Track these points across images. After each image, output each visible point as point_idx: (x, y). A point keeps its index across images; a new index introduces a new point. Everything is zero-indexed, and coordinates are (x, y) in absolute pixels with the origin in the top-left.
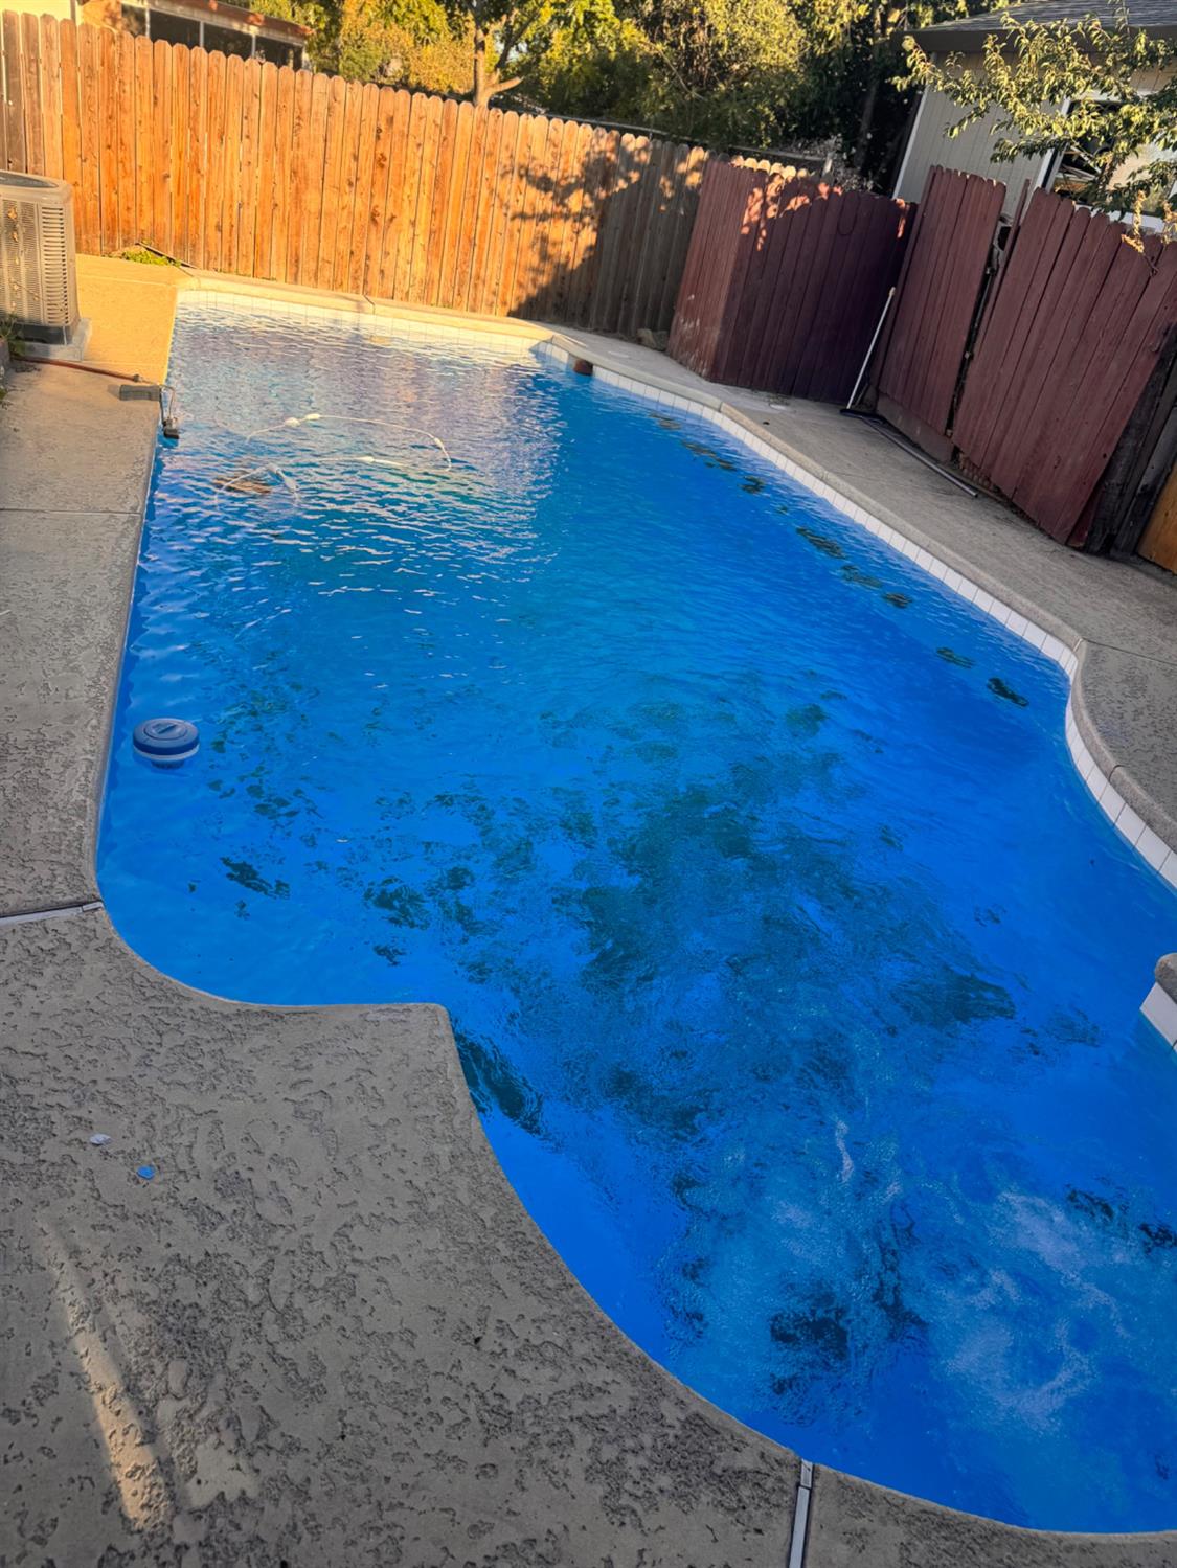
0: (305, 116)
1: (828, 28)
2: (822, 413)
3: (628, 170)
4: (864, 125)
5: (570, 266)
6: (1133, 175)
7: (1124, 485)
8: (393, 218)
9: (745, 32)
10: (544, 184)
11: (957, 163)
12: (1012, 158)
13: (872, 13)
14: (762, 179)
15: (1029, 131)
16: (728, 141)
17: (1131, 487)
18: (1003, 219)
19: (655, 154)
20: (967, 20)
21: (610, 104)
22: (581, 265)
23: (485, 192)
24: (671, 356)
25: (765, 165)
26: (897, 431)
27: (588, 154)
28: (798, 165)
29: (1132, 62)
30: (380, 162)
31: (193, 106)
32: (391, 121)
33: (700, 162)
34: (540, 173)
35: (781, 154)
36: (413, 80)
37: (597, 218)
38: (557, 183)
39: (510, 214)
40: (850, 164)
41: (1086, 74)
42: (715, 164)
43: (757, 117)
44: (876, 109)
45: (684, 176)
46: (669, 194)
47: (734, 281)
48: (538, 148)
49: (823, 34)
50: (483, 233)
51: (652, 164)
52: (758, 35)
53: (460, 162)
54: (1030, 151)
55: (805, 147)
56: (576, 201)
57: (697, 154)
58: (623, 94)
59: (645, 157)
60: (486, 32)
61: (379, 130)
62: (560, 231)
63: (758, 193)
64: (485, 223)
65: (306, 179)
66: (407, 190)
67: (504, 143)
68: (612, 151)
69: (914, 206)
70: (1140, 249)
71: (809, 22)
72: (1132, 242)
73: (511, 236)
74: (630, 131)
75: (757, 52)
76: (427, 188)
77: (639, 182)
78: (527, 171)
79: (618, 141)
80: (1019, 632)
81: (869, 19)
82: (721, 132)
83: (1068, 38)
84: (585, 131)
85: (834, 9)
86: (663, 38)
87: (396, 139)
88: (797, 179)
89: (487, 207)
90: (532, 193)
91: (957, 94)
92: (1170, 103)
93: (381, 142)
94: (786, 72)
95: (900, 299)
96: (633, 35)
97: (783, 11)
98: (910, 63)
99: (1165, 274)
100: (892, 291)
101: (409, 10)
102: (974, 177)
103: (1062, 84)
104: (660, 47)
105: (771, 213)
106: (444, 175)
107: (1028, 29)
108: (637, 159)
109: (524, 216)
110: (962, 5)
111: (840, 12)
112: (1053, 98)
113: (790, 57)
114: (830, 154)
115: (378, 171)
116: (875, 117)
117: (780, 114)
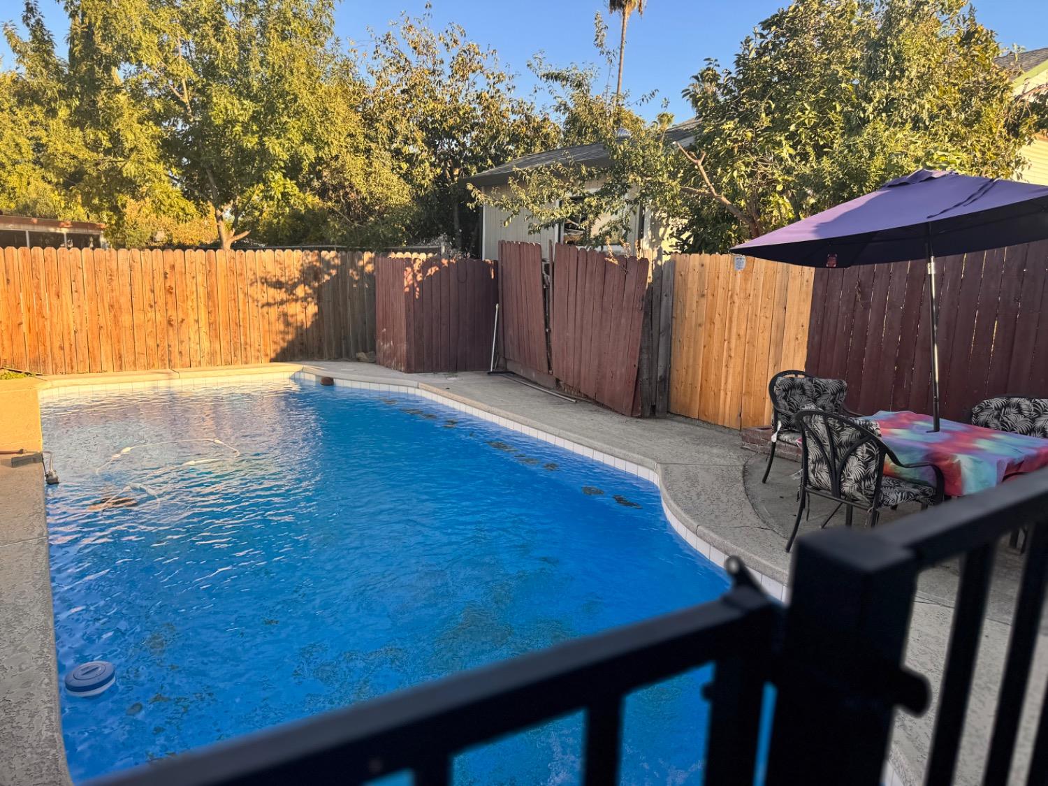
0: (115, 273)
1: (423, 182)
2: (478, 377)
3: (328, 269)
4: (456, 227)
5: (304, 327)
6: (601, 229)
7: (650, 378)
8: (182, 320)
9: (378, 191)
10: (278, 285)
11: (511, 238)
12: (539, 231)
13: (444, 172)
14: (409, 262)
15: (543, 218)
16: (384, 246)
17: (653, 378)
18: (544, 260)
19: (343, 258)
20: (494, 169)
21: (304, 236)
22: (312, 325)
23: (241, 296)
24: (380, 364)
25: (408, 255)
26: (522, 377)
27: (302, 265)
28: (427, 252)
29: (583, 178)
30: (169, 291)
32: (173, 267)
33: (371, 258)
34: (274, 280)
35: (415, 247)
36: (175, 241)
37: (316, 296)
38: (287, 283)
39: (260, 305)
40: (453, 247)
41: (562, 187)
42: (380, 259)
43: (396, 231)
44: (460, 217)
45: (363, 267)
46: (357, 278)
47: (407, 316)
48: (270, 267)
49: (421, 186)
50: (244, 318)
51: (342, 264)
52: (385, 191)
53: (221, 281)
54: (547, 226)
55: (428, 242)
56: (300, 291)
57: (367, 256)
58: (312, 230)
59: (337, 261)
60: (222, 210)
61: (165, 274)
62: (294, 309)
63: (409, 269)
64: (244, 313)
65: (120, 308)
66: (190, 303)
67: (248, 267)
68: (316, 261)
69: (496, 262)
70: (616, 262)
71: (411, 180)
72: (611, 260)
73: (263, 316)
74: (325, 249)
75: (387, 199)
76: (202, 300)
77: (337, 275)
78: (266, 279)
79: (319, 255)
81: (443, 175)
82: (377, 242)
83: (548, 173)
84: (298, 254)
85: (424, 172)
86: (330, 199)
87: (177, 276)
88: (428, 260)
89: (244, 304)
90: (272, 291)
91: (501, 207)
92: (606, 194)
93: (168, 280)
94: (406, 207)
95: (502, 309)
96: (312, 200)
97: (395, 178)
98: (473, 196)
99: (632, 272)
100: (497, 305)
101: (171, 206)
102: (522, 243)
103: (552, 194)
104: (330, 204)
105: (419, 278)
106: (212, 291)
107: (527, 171)
108: (332, 263)
109: (269, 304)
110: (490, 162)
111: (427, 174)
112: (550, 201)
113: (406, 199)
114: (442, 243)
115: (169, 296)
116: (460, 222)
117: (408, 228)
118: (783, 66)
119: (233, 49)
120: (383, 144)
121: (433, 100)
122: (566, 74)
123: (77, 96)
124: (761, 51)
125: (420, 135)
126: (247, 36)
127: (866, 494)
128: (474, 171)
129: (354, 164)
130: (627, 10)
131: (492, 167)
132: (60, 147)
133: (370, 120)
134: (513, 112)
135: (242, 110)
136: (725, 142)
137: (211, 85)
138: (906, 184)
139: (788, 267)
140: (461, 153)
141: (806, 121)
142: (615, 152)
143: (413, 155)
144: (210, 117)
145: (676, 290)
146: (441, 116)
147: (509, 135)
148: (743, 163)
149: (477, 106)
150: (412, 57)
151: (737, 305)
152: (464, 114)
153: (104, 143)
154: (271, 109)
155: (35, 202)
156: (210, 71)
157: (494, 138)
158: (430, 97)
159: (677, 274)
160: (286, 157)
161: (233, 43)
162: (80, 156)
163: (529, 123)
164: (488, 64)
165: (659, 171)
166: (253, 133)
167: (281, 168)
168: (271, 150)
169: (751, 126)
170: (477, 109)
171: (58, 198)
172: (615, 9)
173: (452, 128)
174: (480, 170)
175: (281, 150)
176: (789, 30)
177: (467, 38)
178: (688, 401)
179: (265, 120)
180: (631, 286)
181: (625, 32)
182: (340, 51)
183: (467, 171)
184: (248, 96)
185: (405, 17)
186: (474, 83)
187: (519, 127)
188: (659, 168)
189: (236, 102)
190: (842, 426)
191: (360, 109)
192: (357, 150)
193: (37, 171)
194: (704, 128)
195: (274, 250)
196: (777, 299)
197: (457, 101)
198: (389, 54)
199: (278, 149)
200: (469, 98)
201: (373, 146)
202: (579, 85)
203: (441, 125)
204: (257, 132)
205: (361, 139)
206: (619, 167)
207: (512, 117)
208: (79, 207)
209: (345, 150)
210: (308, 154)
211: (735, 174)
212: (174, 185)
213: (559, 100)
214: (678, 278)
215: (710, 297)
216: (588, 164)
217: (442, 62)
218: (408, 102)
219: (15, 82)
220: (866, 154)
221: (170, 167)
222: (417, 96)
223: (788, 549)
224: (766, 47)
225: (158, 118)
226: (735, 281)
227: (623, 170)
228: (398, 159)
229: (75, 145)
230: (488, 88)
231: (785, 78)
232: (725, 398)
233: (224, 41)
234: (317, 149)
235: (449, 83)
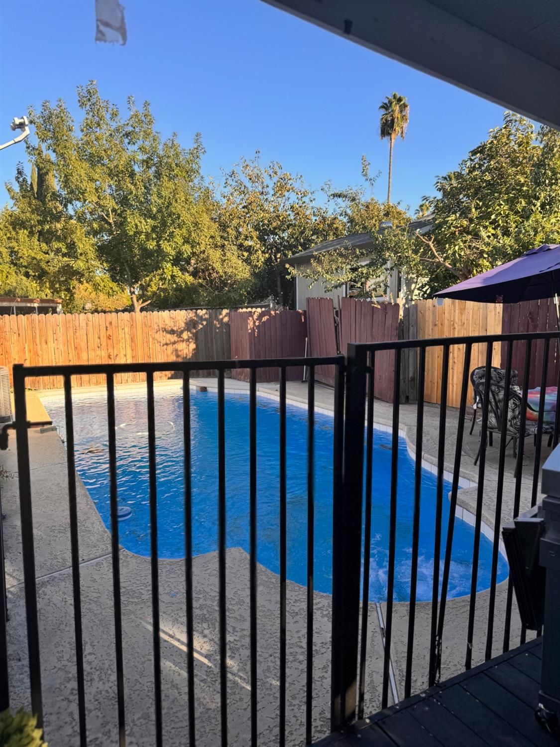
0: (78, 328)
1: (257, 264)
2: (295, 384)
3: (202, 321)
4: (279, 290)
5: (188, 357)
6: (369, 287)
7: (404, 379)
8: (117, 355)
9: (229, 271)
10: (172, 332)
11: (315, 295)
12: (331, 290)
13: (271, 256)
14: (251, 314)
15: (333, 282)
16: (234, 305)
17: (407, 379)
18: (335, 308)
19: (210, 315)
20: (303, 252)
21: (181, 302)
22: (192, 356)
23: (151, 339)
24: (234, 378)
25: (249, 309)
26: (324, 384)
27: (186, 319)
28: (261, 307)
29: (357, 257)
30: (109, 337)
31: (34, 334)
32: (111, 323)
33: (227, 313)
34: (170, 329)
35: (253, 305)
36: (99, 309)
37: (194, 338)
38: (177, 331)
39: (162, 344)
40: (278, 303)
41: (345, 263)
42: (233, 313)
43: (241, 295)
44: (282, 285)
45: (222, 319)
46: (218, 326)
47: (250, 348)
48: (167, 322)
49: (256, 266)
50: (153, 353)
51: (210, 317)
52: (234, 271)
53: (139, 331)
54: (336, 287)
55: (261, 301)
56: (185, 335)
57: (225, 312)
58: (187, 298)
59: (207, 316)
60: (134, 288)
61: (107, 327)
62: (182, 346)
63: (251, 318)
64: (153, 350)
65: (81, 349)
66: (121, 345)
67: (155, 322)
68: (195, 316)
69: (305, 311)
70: (379, 307)
71: (250, 263)
72: (376, 306)
73: (164, 351)
74: (200, 309)
75: (235, 276)
76: (128, 342)
77: (206, 324)
78: (165, 329)
79: (196, 313)
80: (385, 430)
81: (270, 258)
82: (230, 302)
83: (336, 254)
84: (183, 312)
85: (258, 257)
86: (200, 278)
87: (114, 329)
88: (262, 312)
89: (153, 344)
90: (169, 336)
91: (307, 277)
92: (372, 265)
93: (108, 331)
94: (247, 280)
95: (310, 340)
96: (189, 279)
97: (240, 262)
98: (289, 271)
99: (390, 312)
100: (306, 339)
101: (105, 287)
102: (321, 298)
103: (338, 267)
104: (200, 281)
105: (257, 324)
106: (134, 337)
107: (323, 254)
108: (204, 317)
109: (167, 344)
110: (300, 248)
111: (260, 258)
112: (337, 272)
113: (247, 275)
114: (271, 301)
115: (109, 341)
116: (282, 288)
117: (249, 293)
118: (488, 177)
119: (141, 189)
120: (232, 241)
121: (263, 211)
122: (345, 193)
123: (48, 223)
124: (471, 169)
125: (255, 234)
126: (147, 179)
127: (515, 428)
128: (290, 255)
129: (215, 256)
130: (393, 136)
131: (301, 251)
132: (26, 253)
133: (224, 227)
134: (314, 215)
135: (146, 225)
136: (449, 228)
137: (126, 211)
138: (536, 253)
139: (486, 306)
140: (281, 244)
141: (502, 212)
142: (377, 239)
143: (251, 246)
144: (126, 230)
145: (418, 322)
146: (268, 221)
147: (312, 230)
148: (462, 241)
149: (291, 213)
150: (249, 185)
151: (457, 330)
152: (283, 219)
153: (63, 250)
154: (164, 224)
155: (16, 288)
156: (124, 201)
157: (302, 233)
158: (261, 209)
159: (419, 312)
160: (173, 253)
161: (140, 185)
162: (38, 258)
163: (325, 222)
164: (297, 185)
165: (405, 249)
166: (153, 239)
167: (171, 260)
168: (165, 250)
169: (466, 217)
170: (291, 215)
171: (35, 285)
172: (384, 136)
173: (275, 228)
174: (294, 253)
175: (170, 249)
176: (488, 155)
177: (282, 171)
178: (429, 392)
179: (159, 231)
180: (389, 322)
181: (392, 151)
182: (204, 184)
183: (285, 255)
184: (150, 217)
185: (243, 160)
186: (289, 198)
187: (318, 224)
188: (405, 247)
189: (143, 221)
190: (499, 390)
191: (217, 220)
192: (216, 246)
193: (12, 269)
194: (436, 220)
195: (170, 311)
196: (481, 325)
197: (278, 211)
198: (234, 184)
199: (169, 249)
200: (285, 208)
201: (226, 243)
202: (354, 200)
203: (268, 227)
204: (155, 239)
205: (219, 239)
206: (380, 248)
207: (314, 218)
208: (47, 290)
209: (209, 247)
210: (187, 251)
211: (457, 248)
212: (105, 273)
213: (342, 209)
214: (420, 315)
215: (440, 326)
216: (360, 247)
217: (268, 186)
218: (247, 213)
219: (11, 216)
220: (532, 233)
221: (103, 262)
222: (253, 210)
223: (475, 464)
224: (474, 167)
225: (95, 233)
226: (454, 316)
227: (383, 250)
228: (241, 250)
229: (35, 251)
230: (297, 201)
231: (490, 184)
232: (453, 389)
233: (136, 185)
234: (192, 247)
235: (272, 199)
